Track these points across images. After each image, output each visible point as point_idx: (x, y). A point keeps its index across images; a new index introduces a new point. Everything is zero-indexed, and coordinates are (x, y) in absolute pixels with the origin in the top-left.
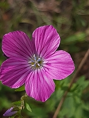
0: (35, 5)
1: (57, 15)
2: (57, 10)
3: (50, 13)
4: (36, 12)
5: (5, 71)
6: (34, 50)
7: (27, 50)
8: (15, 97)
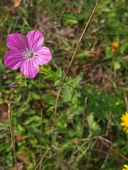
0: (57, 31)
1: (72, 38)
2: (72, 35)
3: (67, 36)
4: (58, 36)
5: (8, 58)
6: (28, 46)
7: (23, 46)
8: (41, 92)
